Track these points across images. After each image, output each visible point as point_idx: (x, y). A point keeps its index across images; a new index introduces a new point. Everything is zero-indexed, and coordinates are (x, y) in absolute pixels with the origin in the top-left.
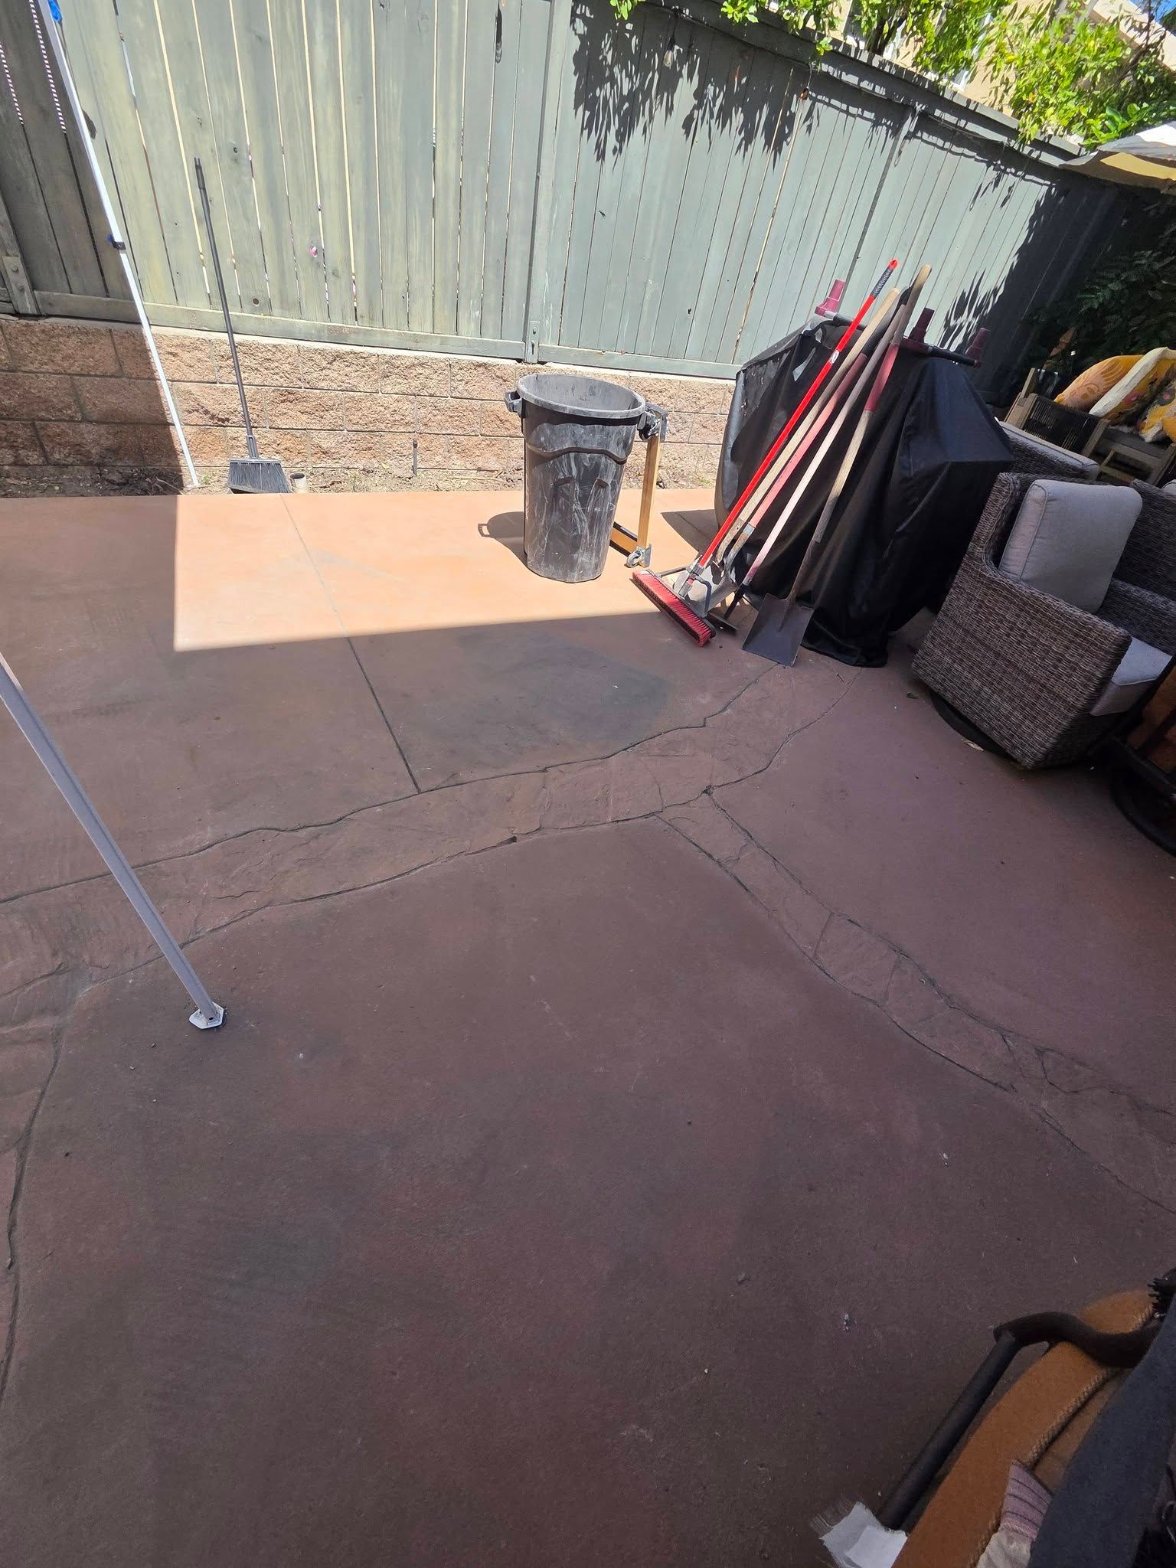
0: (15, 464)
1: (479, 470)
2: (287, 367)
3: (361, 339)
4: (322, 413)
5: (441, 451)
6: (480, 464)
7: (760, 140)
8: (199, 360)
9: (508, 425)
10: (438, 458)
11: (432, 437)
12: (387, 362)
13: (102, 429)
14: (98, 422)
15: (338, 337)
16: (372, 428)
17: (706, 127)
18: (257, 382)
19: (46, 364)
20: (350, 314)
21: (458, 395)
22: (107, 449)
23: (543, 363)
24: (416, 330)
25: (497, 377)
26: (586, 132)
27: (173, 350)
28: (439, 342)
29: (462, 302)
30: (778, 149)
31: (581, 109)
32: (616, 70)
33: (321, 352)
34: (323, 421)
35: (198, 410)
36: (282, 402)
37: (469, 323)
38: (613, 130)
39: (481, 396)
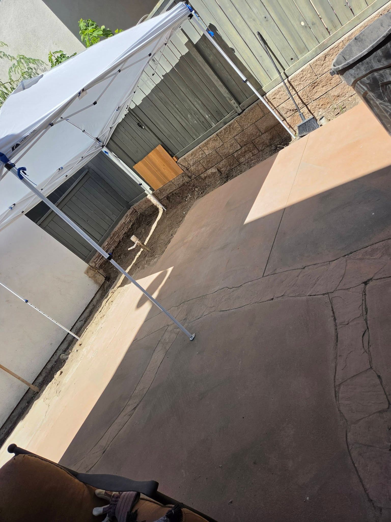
0: (253, 156)
4: (330, 82)
8: (282, 95)
13: (267, 134)
14: (265, 132)
18: (302, 88)
19: (248, 124)
20: (325, 32)
22: (270, 139)
24: (358, 13)
27: (274, 97)
33: (319, 59)
34: (332, 84)
35: (288, 111)
36: (314, 88)
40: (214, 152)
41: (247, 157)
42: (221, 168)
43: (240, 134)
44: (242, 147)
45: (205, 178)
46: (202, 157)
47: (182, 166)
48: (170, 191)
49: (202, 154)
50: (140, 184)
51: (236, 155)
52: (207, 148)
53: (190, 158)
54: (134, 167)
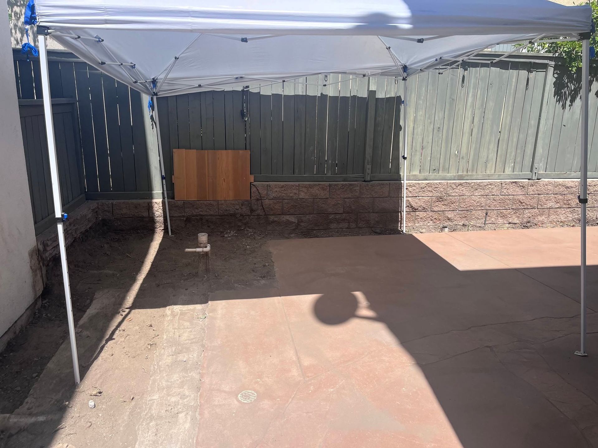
0: (347, 228)
1: (510, 223)
2: (442, 189)
3: (469, 178)
4: (451, 205)
5: (494, 216)
6: (510, 221)
8: (414, 190)
9: (524, 204)
10: (492, 219)
11: (491, 211)
12: (478, 185)
13: (377, 215)
14: (376, 213)
15: (461, 178)
16: (468, 209)
18: (431, 195)
19: (368, 195)
20: (465, 170)
21: (504, 194)
23: (539, 179)
24: (488, 172)
25: (520, 186)
26: (558, 102)
28: (497, 176)
29: (507, 161)
31: (556, 96)
32: (569, 84)
33: (454, 184)
34: (451, 207)
35: (408, 207)
36: (437, 202)
37: (509, 168)
38: (569, 100)
39: (513, 194)
40: (311, 200)
41: (341, 225)
42: (302, 222)
43: (353, 199)
44: (344, 212)
45: (273, 222)
46: (291, 197)
47: (257, 192)
48: (201, 213)
49: (295, 194)
50: (163, 178)
51: (331, 217)
52: (306, 191)
53: (276, 189)
54: (174, 150)
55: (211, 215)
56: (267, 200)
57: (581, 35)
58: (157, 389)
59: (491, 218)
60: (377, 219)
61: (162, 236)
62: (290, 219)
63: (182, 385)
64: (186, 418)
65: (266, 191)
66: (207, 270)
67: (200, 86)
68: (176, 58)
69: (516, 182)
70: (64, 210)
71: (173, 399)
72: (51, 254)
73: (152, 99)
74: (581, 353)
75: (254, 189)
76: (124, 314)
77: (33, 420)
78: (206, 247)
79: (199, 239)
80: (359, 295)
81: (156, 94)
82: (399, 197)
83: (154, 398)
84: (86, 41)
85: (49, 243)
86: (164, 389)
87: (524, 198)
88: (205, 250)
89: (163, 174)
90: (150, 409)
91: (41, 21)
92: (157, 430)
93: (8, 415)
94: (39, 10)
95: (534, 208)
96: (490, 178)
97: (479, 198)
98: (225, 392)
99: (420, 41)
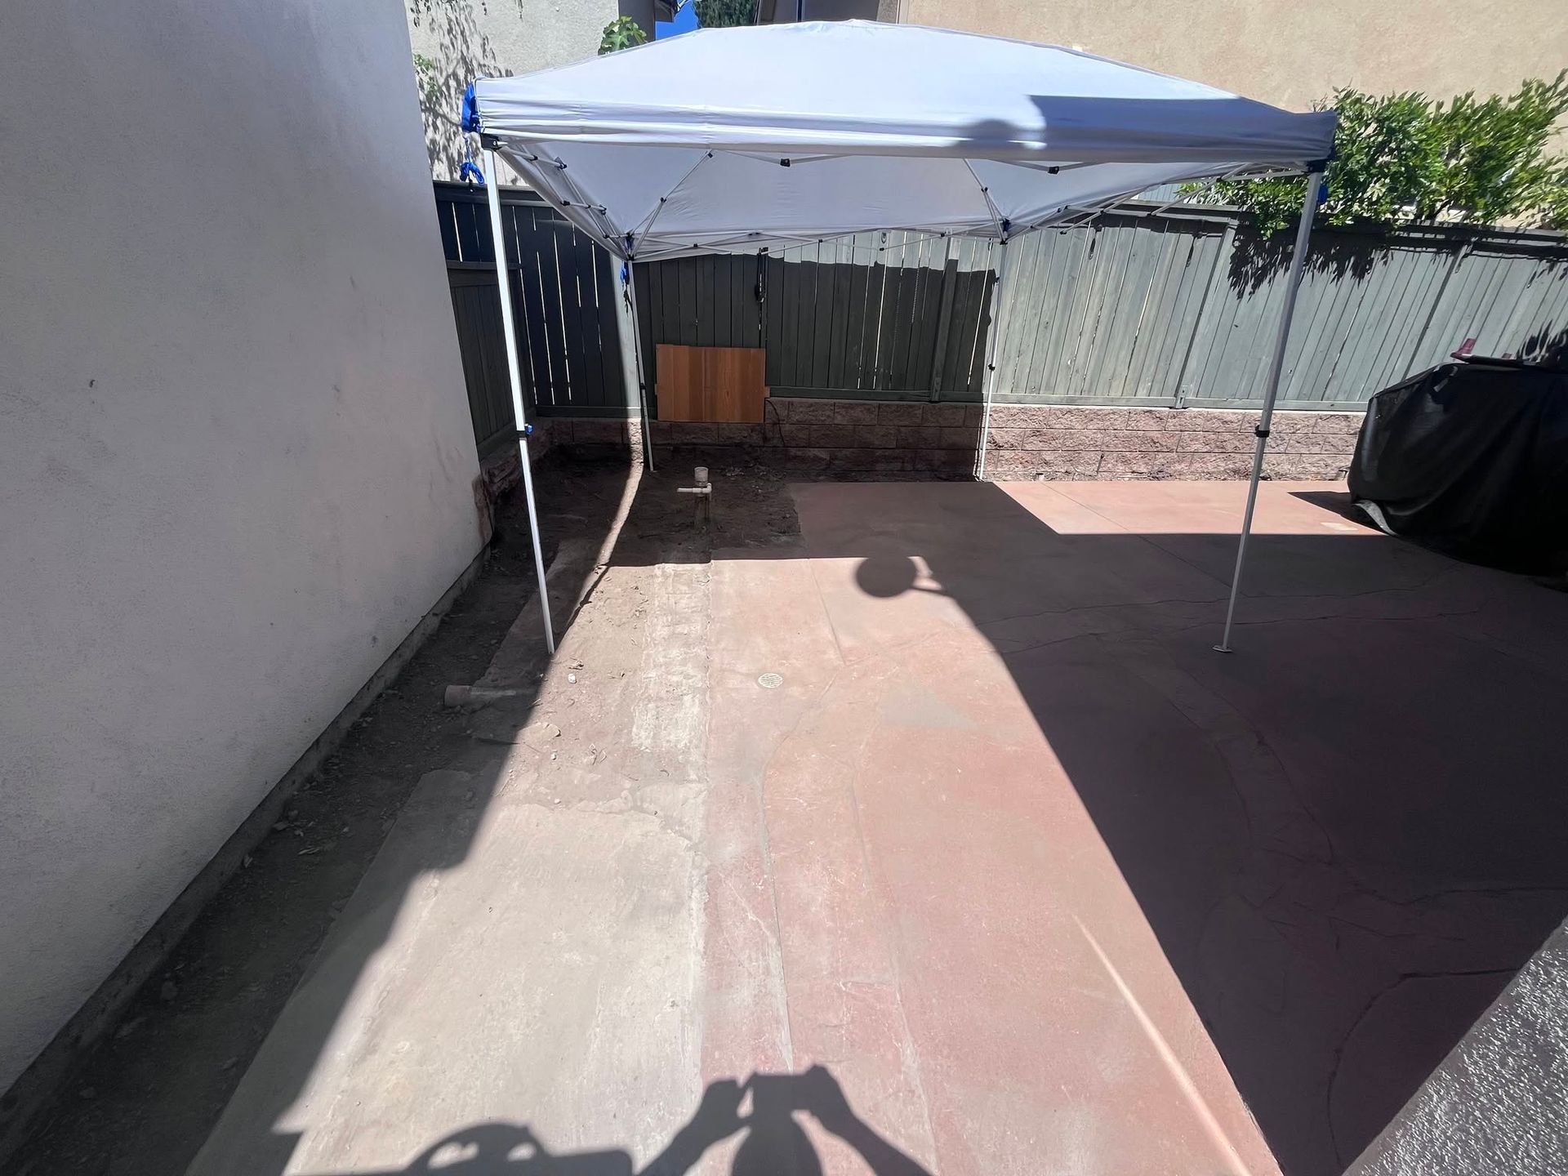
0: (900, 470)
1: (1133, 472)
2: (1041, 418)
3: (1082, 402)
4: (1051, 442)
5: (1112, 461)
6: (1134, 469)
7: (1349, 273)
8: (1001, 417)
9: (1158, 445)
10: (1109, 465)
11: (1108, 453)
12: (1094, 413)
13: (945, 452)
14: (944, 449)
15: (1071, 401)
16: (1076, 449)
17: (1310, 274)
18: (1024, 426)
19: (934, 423)
20: (1079, 389)
21: (1131, 428)
23: (1185, 408)
24: (1113, 395)
25: (1156, 417)
26: (1233, 288)
27: (991, 413)
28: (1125, 400)
29: (1143, 378)
30: (1361, 276)
31: (1232, 277)
32: (1255, 258)
33: (1061, 410)
34: (1051, 445)
35: (990, 442)
36: (1032, 436)
37: (1143, 389)
38: (1250, 284)
39: (1144, 429)
40: (851, 427)
41: (891, 466)
42: (836, 459)
43: (911, 428)
44: (897, 448)
45: (795, 457)
46: (823, 421)
47: (774, 412)
48: (694, 440)
49: (829, 416)
50: (642, 387)
51: (879, 453)
52: (844, 413)
53: (801, 409)
54: (658, 346)
55: (709, 445)
56: (787, 425)
57: (1309, 164)
58: (652, 665)
59: (1108, 463)
60: (943, 459)
61: (641, 471)
62: (818, 454)
63: (684, 662)
64: (694, 701)
65: (786, 411)
66: (707, 520)
67: (696, 246)
68: (662, 199)
69: (1150, 412)
70: (527, 420)
71: (675, 679)
72: (499, 487)
73: (626, 266)
74: (1223, 648)
75: (769, 408)
76: (600, 572)
77: (500, 694)
78: (706, 487)
79: (696, 475)
80: (918, 561)
81: (632, 258)
82: (977, 428)
83: (650, 675)
84: (543, 165)
85: (496, 472)
86: (661, 666)
87: (1159, 436)
88: (705, 490)
89: (643, 381)
90: (646, 688)
91: (488, 126)
92: (658, 713)
93: (468, 687)
94: (482, 108)
95: (1171, 451)
96: (1114, 403)
97: (1094, 433)
98: (742, 674)
99: (1054, 170)
